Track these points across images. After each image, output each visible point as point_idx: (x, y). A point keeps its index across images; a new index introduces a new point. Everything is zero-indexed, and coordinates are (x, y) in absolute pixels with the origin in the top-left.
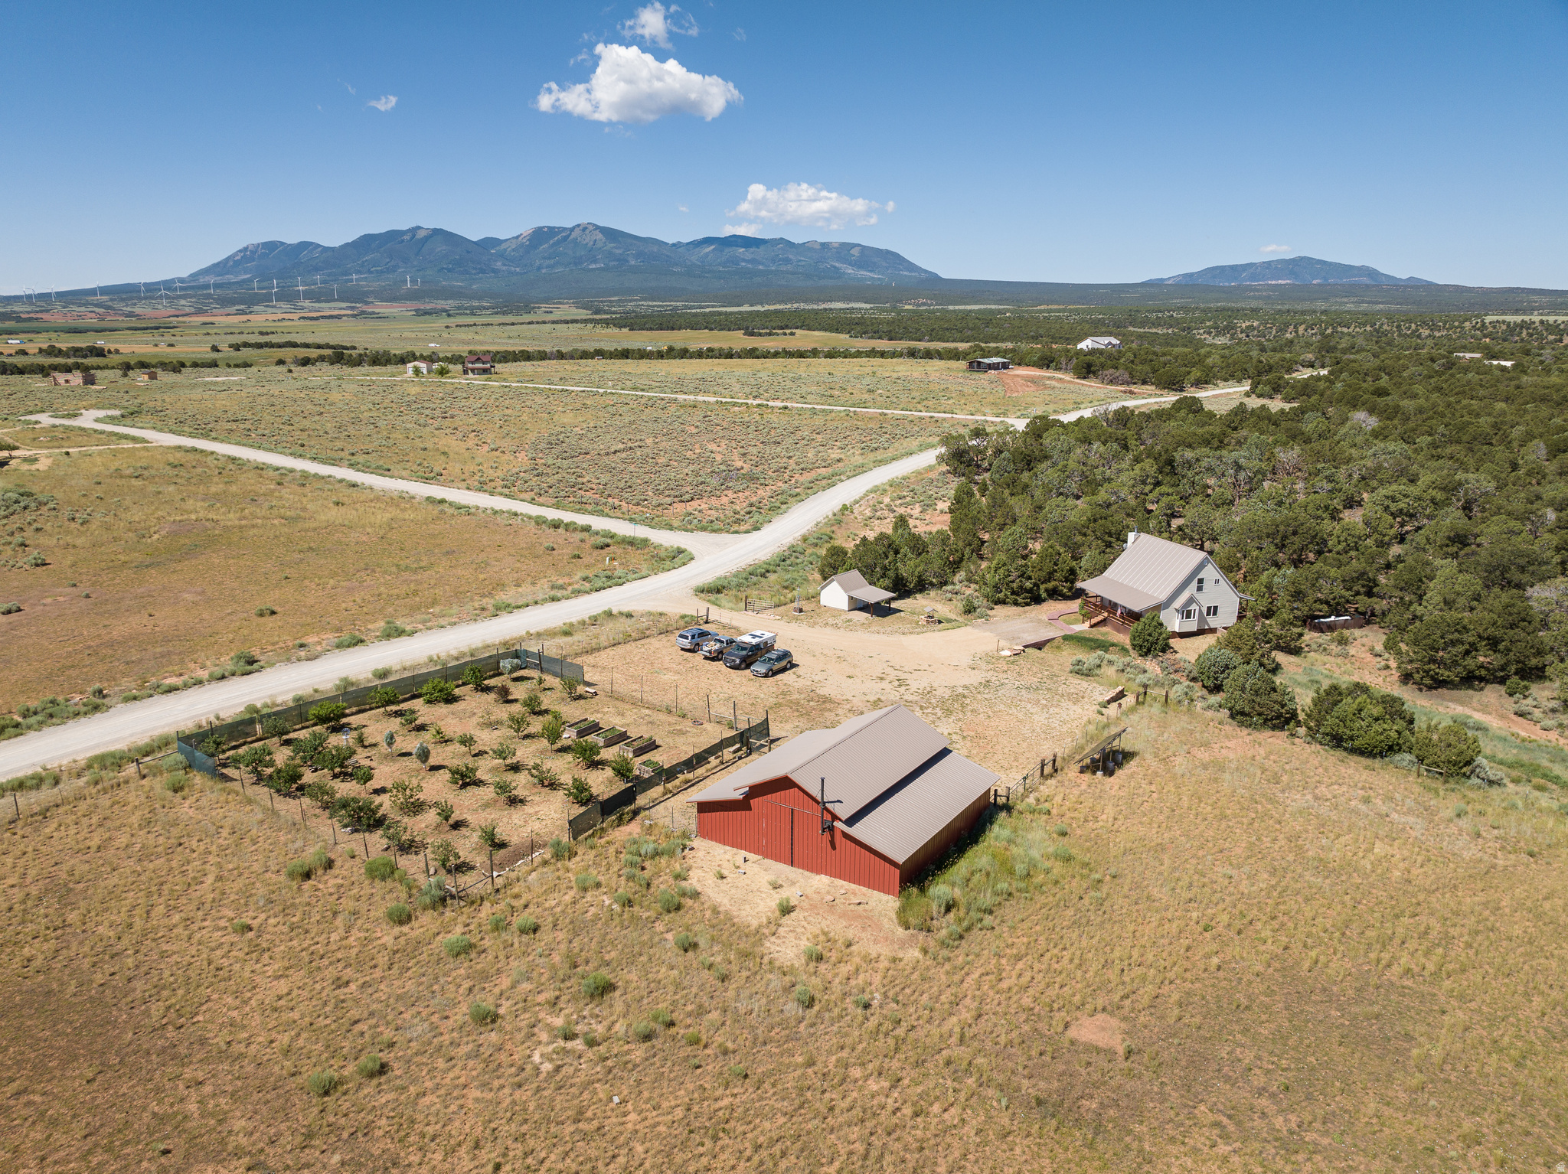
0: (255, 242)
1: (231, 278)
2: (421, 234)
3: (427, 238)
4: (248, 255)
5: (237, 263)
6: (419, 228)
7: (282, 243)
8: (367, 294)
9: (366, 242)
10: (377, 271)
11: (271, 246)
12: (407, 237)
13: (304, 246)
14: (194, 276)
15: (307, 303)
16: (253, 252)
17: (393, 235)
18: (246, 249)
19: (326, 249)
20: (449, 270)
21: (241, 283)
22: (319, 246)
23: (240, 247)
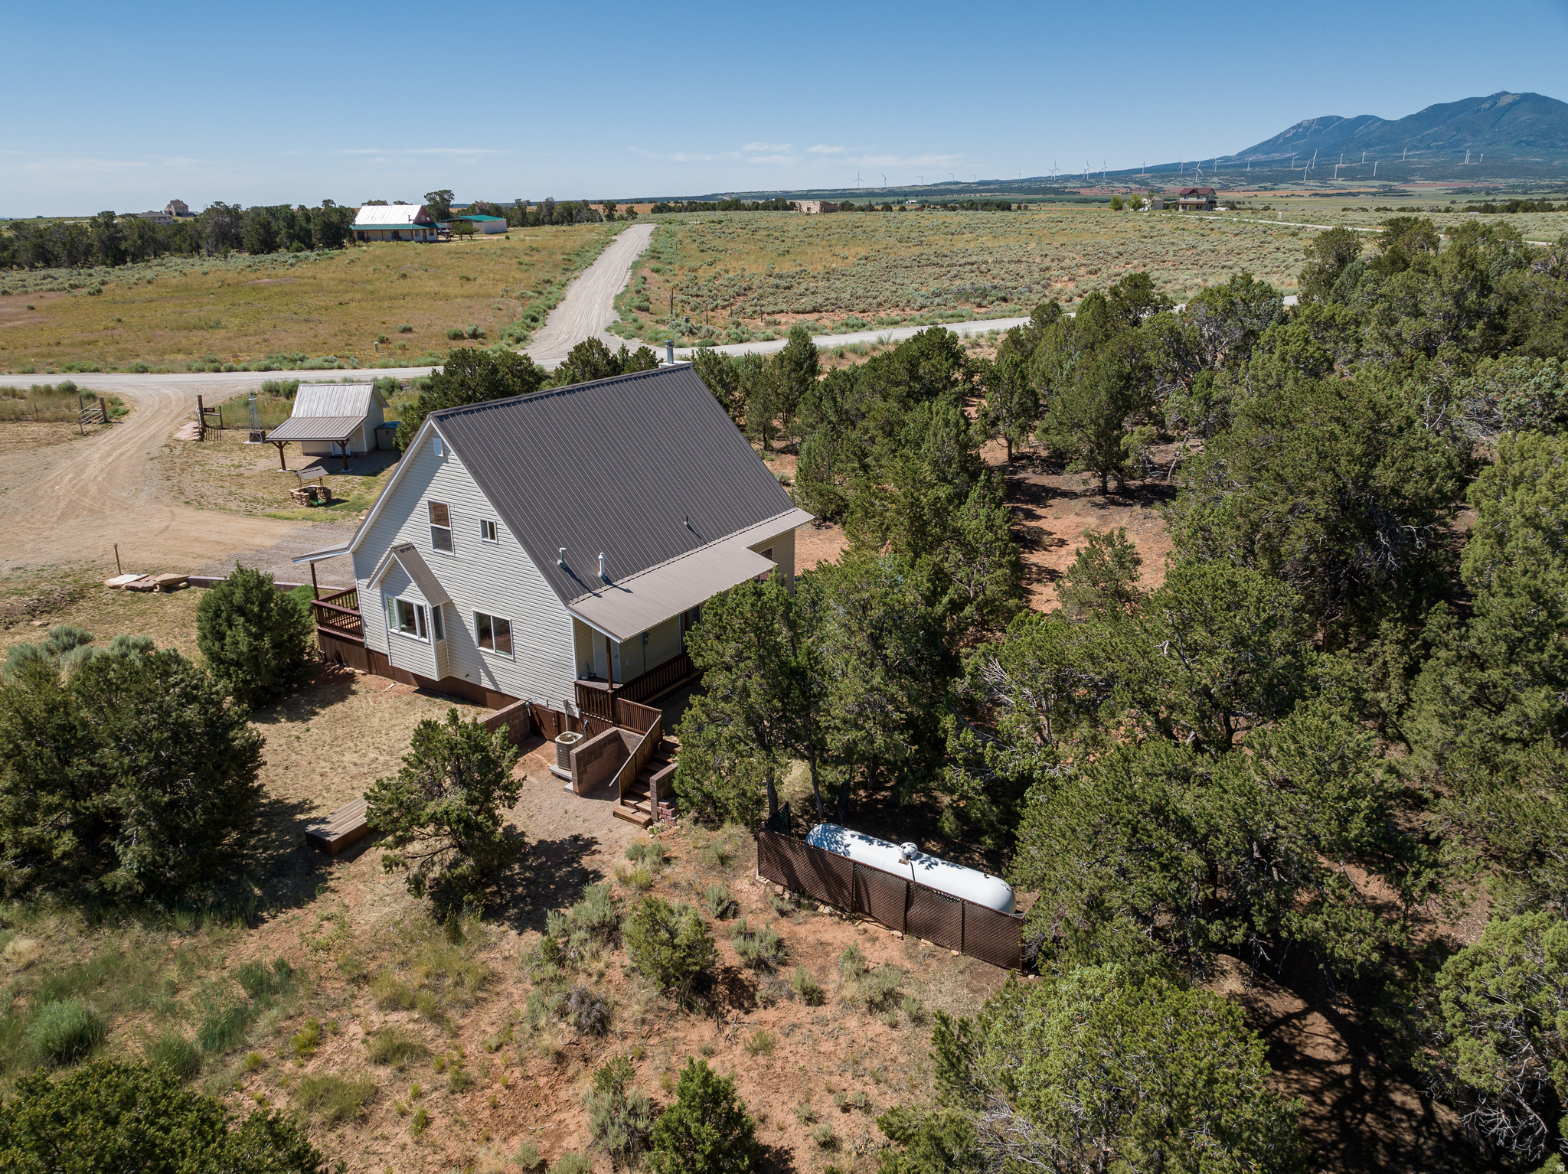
0: (1311, 117)
1: (1277, 156)
2: (1504, 101)
3: (1511, 105)
4: (1300, 131)
5: (1288, 141)
6: (1505, 93)
7: (1339, 118)
8: (1413, 172)
9: (1436, 113)
10: (1437, 147)
11: (1326, 122)
12: (1486, 106)
13: (1363, 120)
14: (1242, 154)
15: (1340, 182)
16: (1306, 129)
17: (1470, 105)
18: (1299, 126)
19: (1386, 123)
20: (1528, 144)
21: (1281, 162)
22: (1379, 119)
23: (1294, 124)
